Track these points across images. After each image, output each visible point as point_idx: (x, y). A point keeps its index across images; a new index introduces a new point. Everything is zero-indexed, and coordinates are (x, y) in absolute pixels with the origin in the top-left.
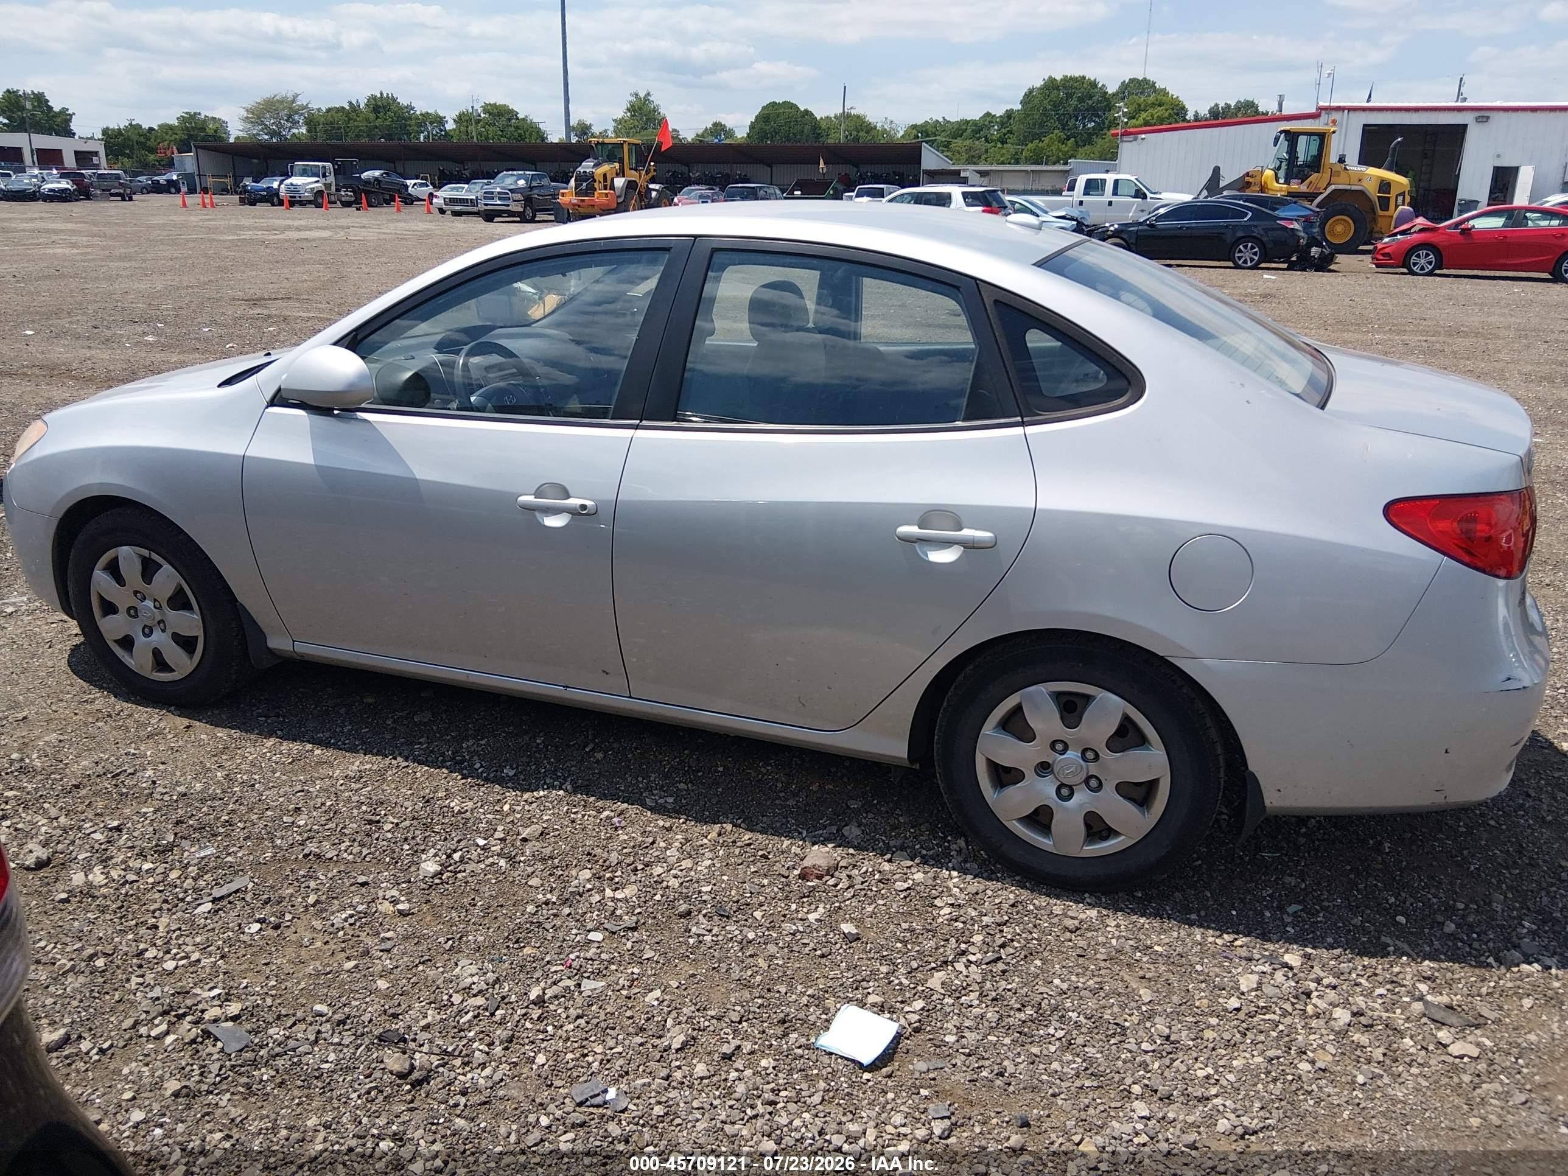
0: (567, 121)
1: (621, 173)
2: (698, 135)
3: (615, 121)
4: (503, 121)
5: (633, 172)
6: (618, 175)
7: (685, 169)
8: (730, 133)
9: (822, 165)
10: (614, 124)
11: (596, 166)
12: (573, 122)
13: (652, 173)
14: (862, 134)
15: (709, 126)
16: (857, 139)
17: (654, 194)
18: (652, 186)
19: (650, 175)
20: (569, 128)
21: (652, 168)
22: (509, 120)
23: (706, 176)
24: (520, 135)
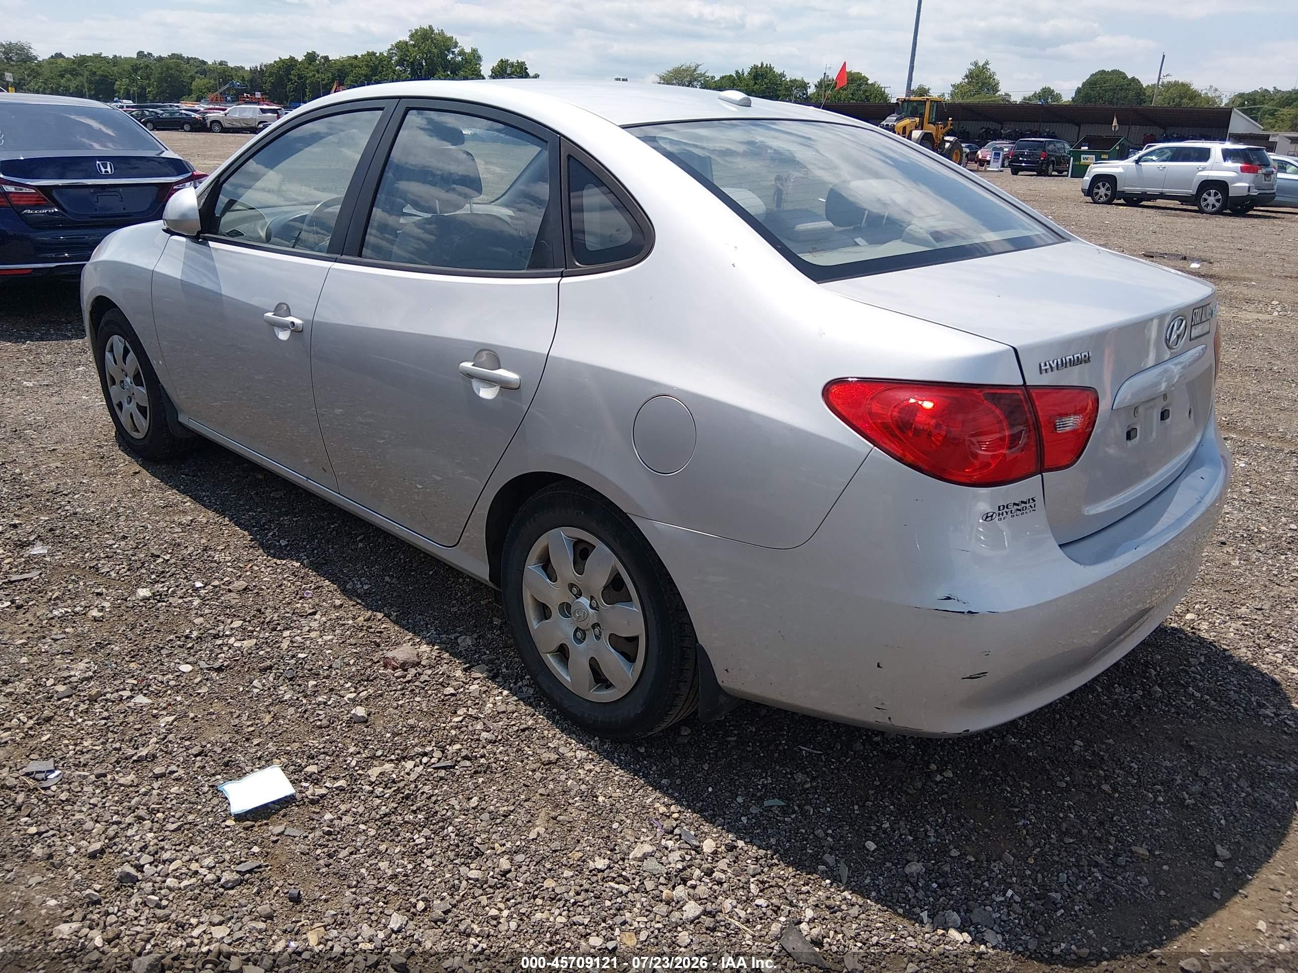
0: (909, 85)
1: (920, 126)
2: (1025, 99)
3: (953, 86)
4: (854, 86)
5: (932, 126)
6: (916, 128)
7: (997, 126)
8: (1058, 97)
9: (1115, 123)
10: (951, 88)
11: (898, 120)
12: (914, 87)
13: (949, 127)
14: (1185, 101)
15: (1038, 90)
16: (1179, 104)
17: (947, 145)
18: (947, 138)
19: (947, 128)
20: (909, 91)
21: (950, 123)
22: (860, 85)
23: (1016, 132)
24: (867, 96)
